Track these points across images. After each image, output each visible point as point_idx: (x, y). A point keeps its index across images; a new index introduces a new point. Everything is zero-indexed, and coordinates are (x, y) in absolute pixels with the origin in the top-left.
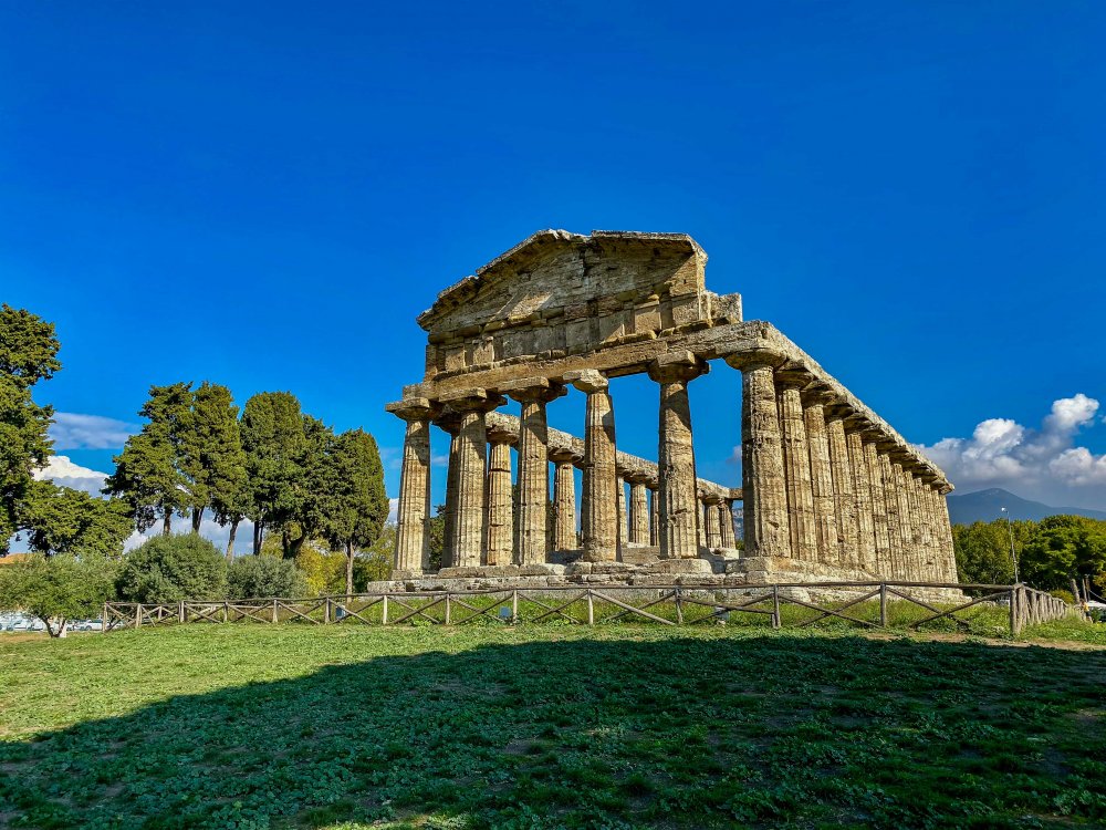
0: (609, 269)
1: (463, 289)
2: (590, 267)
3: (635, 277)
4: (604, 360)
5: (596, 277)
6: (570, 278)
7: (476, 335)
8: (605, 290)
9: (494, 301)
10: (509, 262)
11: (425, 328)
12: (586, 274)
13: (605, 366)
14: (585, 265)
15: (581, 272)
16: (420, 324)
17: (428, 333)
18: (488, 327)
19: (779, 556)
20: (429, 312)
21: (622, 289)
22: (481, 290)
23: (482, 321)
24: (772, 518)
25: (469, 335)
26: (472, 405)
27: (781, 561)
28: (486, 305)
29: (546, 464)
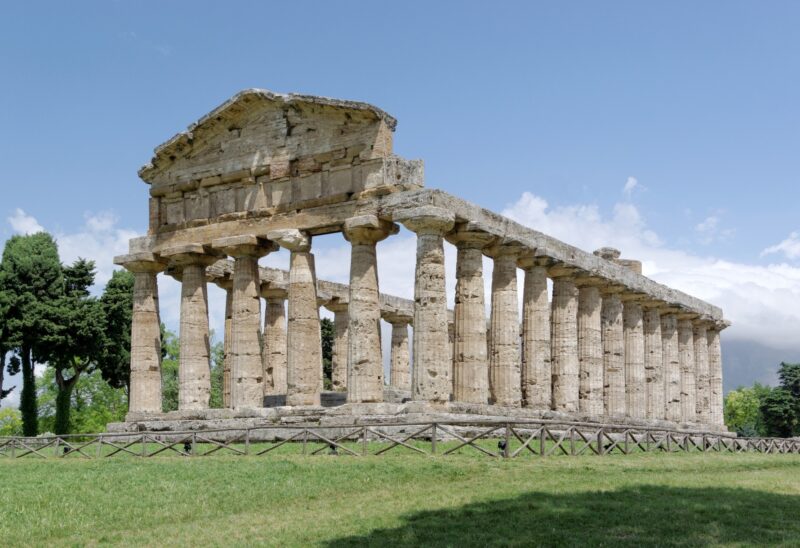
0: (309, 130)
1: (178, 145)
2: (293, 127)
3: (331, 140)
5: (298, 137)
6: (275, 137)
7: (194, 190)
8: (305, 152)
9: (208, 156)
10: (219, 119)
11: (147, 182)
12: (289, 134)
13: (305, 226)
14: (288, 123)
15: (285, 131)
16: (141, 176)
17: (149, 186)
18: (204, 182)
19: (436, 400)
20: (149, 165)
21: (319, 151)
22: (195, 145)
23: (199, 176)
24: (431, 368)
25: (187, 190)
26: (191, 260)
27: (438, 404)
28: (201, 160)
29: (258, 317)
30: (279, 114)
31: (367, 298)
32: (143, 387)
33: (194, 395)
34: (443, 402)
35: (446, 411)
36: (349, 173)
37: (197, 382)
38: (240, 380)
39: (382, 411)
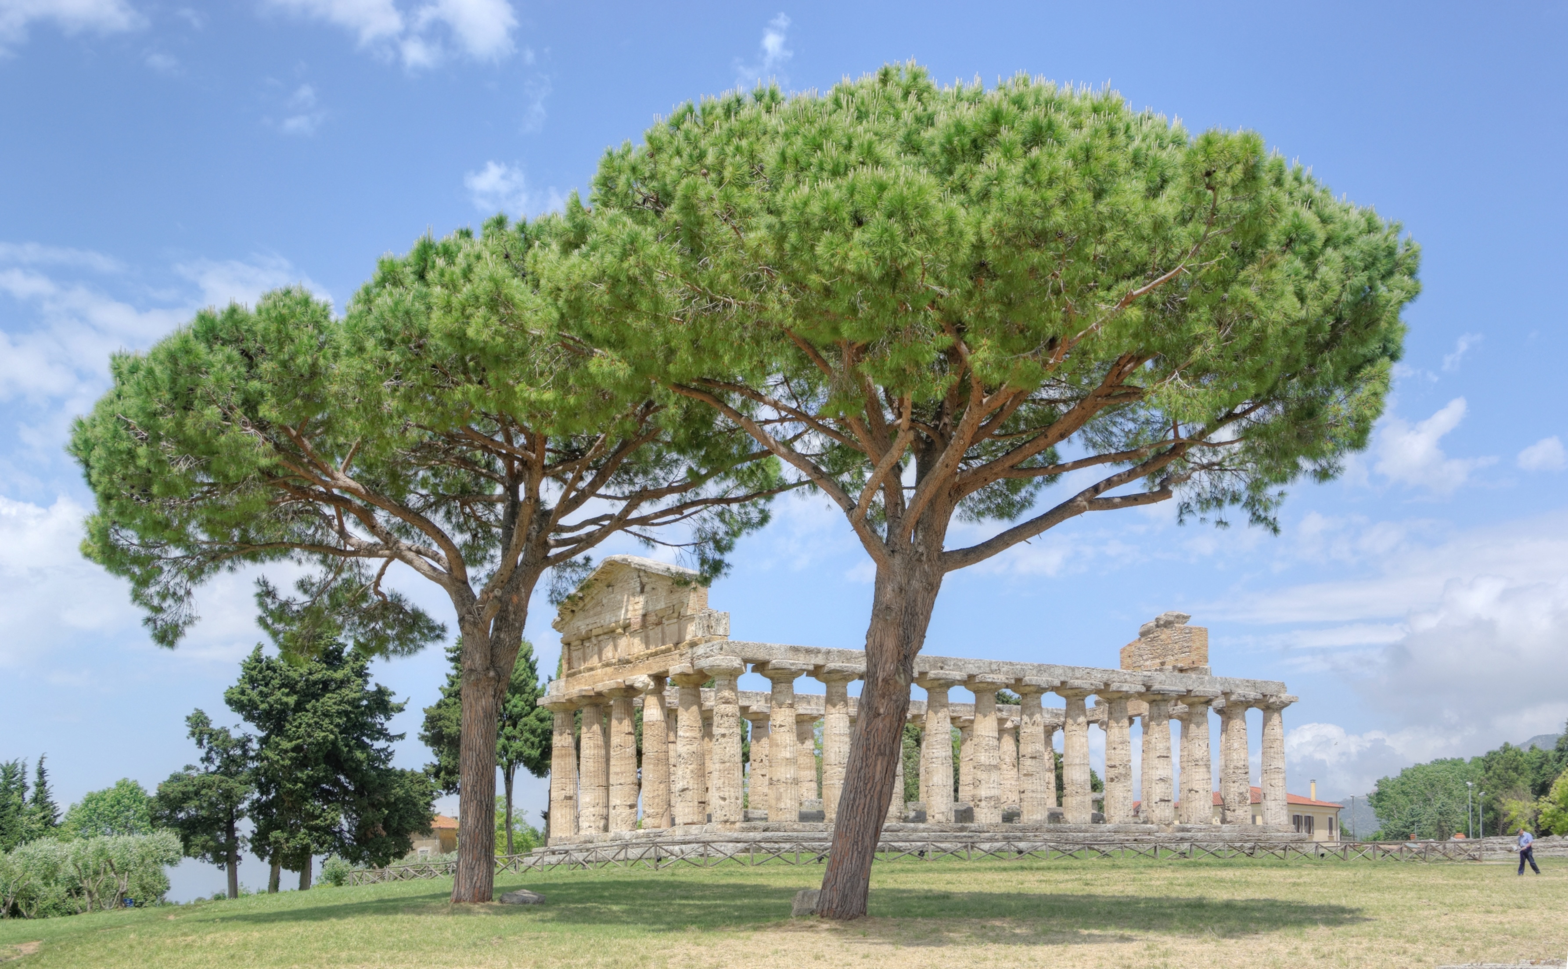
0: (652, 591)
2: (644, 588)
3: (665, 598)
4: (651, 668)
5: (647, 595)
6: (634, 595)
7: (589, 638)
8: (651, 608)
10: (596, 580)
11: (559, 631)
12: (641, 592)
13: (651, 672)
14: (641, 583)
15: (639, 589)
16: (554, 627)
17: (561, 635)
18: (594, 632)
19: (726, 822)
20: (558, 619)
21: (658, 608)
22: (586, 600)
23: (590, 627)
24: (722, 794)
25: (585, 639)
26: (585, 702)
27: (728, 825)
28: (591, 613)
29: (631, 751)
30: (635, 575)
31: (688, 734)
32: (559, 815)
33: (590, 821)
34: (733, 823)
35: (736, 830)
36: (676, 626)
37: (592, 809)
38: (614, 807)
39: (696, 832)
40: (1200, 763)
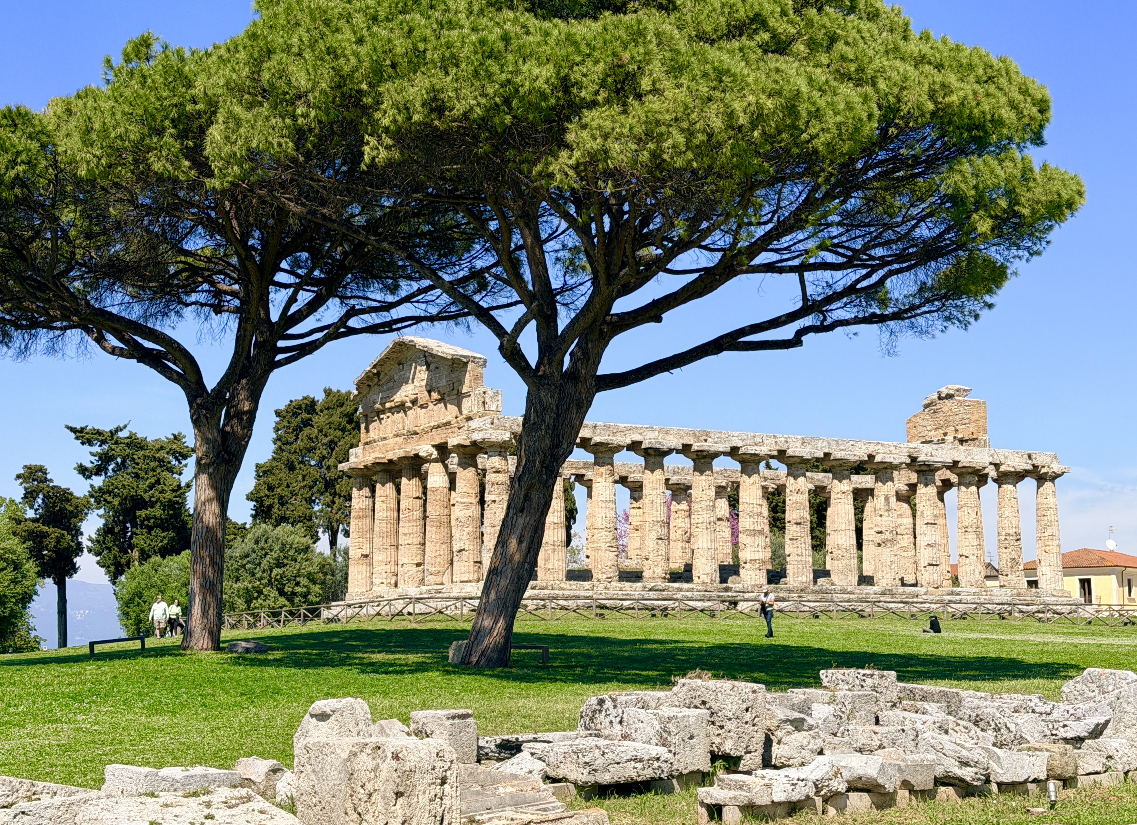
0: (436, 368)
2: (429, 365)
3: (446, 376)
4: (434, 439)
5: (431, 373)
6: (420, 372)
10: (388, 358)
12: (427, 370)
14: (426, 362)
15: (425, 368)
18: (388, 405)
22: (381, 376)
25: (380, 411)
26: (379, 468)
29: (418, 514)
30: (421, 355)
33: (382, 578)
37: (384, 567)
38: (403, 565)
40: (969, 530)
